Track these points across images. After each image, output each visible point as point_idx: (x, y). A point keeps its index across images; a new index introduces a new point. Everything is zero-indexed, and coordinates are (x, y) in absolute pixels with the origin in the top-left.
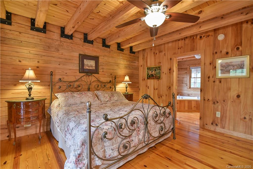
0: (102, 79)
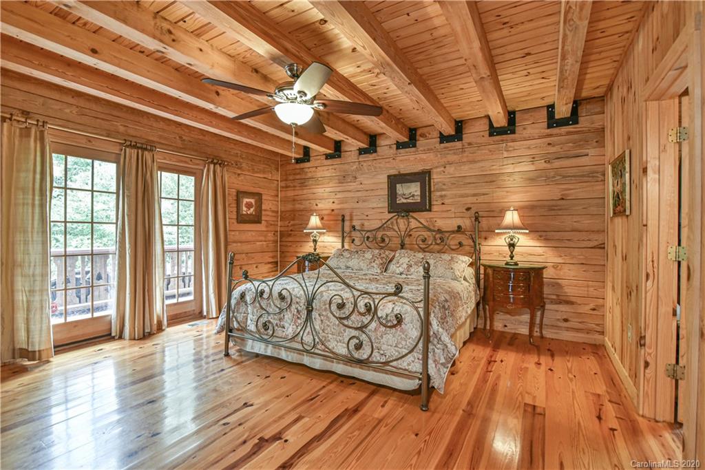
0: (441, 223)
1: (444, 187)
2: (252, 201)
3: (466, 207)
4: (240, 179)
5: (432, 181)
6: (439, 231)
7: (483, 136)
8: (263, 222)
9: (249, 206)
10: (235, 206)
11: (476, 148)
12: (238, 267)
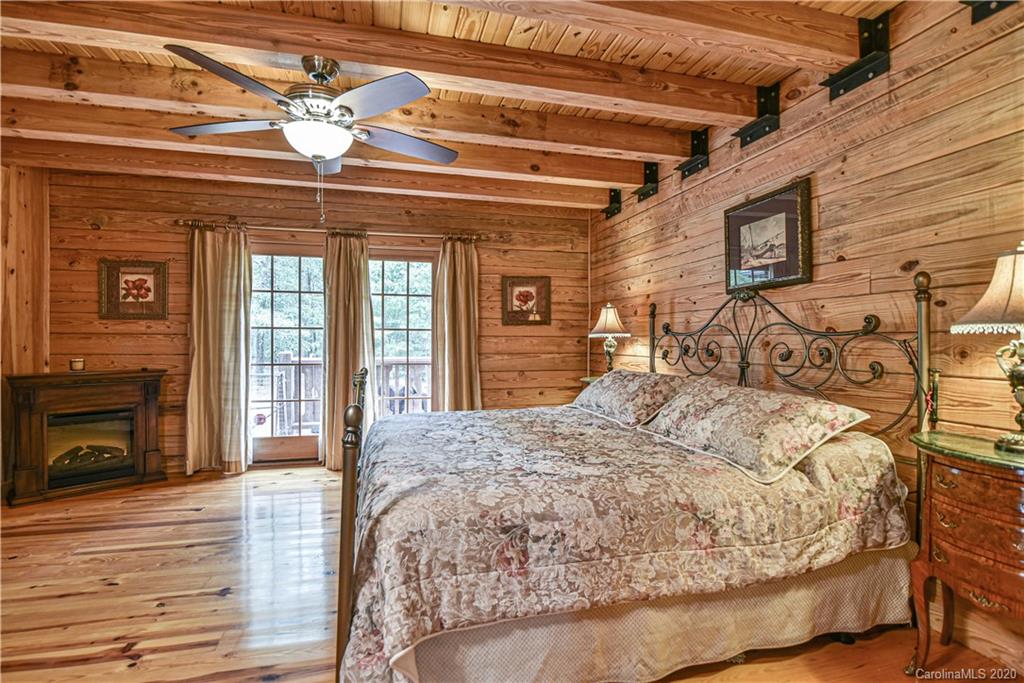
0: (835, 313)
1: (844, 213)
2: (532, 290)
3: (903, 261)
4: (508, 257)
5: (815, 202)
6: (831, 332)
7: (954, 31)
8: (553, 322)
9: (525, 298)
10: (499, 298)
11: (931, 77)
12: (506, 392)
